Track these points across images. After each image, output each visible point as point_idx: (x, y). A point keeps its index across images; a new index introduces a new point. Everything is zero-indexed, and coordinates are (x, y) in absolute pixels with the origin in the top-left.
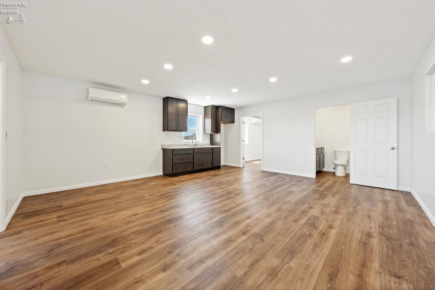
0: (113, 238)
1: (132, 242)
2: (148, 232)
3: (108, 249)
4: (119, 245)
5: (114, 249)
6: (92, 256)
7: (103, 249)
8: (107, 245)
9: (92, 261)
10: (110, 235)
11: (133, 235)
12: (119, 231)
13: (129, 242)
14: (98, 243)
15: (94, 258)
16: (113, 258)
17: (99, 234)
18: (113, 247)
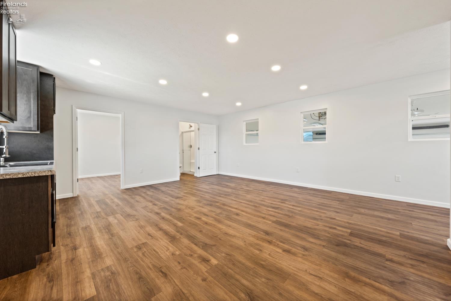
0: (337, 248)
1: (329, 235)
2: (310, 232)
3: (349, 244)
4: (339, 240)
5: (345, 240)
6: (364, 248)
7: (352, 247)
8: (347, 247)
9: (365, 245)
10: (336, 252)
11: (322, 238)
12: (326, 248)
13: (332, 237)
14: (352, 253)
15: (363, 246)
16: (351, 237)
17: (344, 261)
18: (344, 242)
